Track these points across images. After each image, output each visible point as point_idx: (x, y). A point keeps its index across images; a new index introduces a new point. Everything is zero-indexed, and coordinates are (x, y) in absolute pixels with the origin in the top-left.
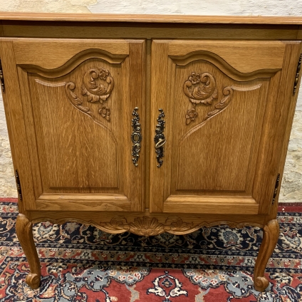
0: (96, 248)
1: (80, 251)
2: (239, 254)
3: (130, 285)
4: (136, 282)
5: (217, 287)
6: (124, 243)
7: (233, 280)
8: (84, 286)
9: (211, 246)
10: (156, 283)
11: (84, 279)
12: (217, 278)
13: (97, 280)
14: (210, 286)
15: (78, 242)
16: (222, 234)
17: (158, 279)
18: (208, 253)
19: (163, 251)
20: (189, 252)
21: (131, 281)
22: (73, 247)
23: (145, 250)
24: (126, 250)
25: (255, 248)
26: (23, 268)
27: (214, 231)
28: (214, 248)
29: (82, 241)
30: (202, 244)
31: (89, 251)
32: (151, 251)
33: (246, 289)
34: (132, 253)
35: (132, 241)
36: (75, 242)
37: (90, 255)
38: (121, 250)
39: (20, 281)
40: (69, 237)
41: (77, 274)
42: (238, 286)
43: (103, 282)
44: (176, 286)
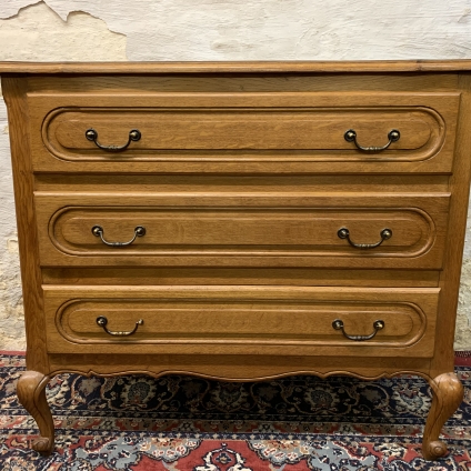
0: (124, 415)
1: (99, 419)
2: (331, 420)
3: (169, 462)
4: (178, 458)
5: (296, 462)
6: (165, 407)
7: (320, 453)
8: (101, 464)
9: (292, 410)
10: (208, 460)
11: (102, 456)
12: (297, 451)
13: (121, 456)
14: (287, 461)
15: (97, 408)
16: (309, 394)
17: (210, 454)
18: (286, 419)
19: (222, 417)
20: (259, 418)
21: (171, 456)
22: (89, 415)
23: (195, 417)
24: (168, 416)
25: (356, 412)
26: (14, 443)
27: (298, 390)
28: (297, 412)
29: (103, 406)
30: (280, 407)
31: (113, 419)
32: (204, 417)
33: (338, 464)
34: (176, 421)
35: (176, 405)
36: (93, 407)
37: (113, 425)
38: (159, 416)
39: (8, 460)
40: (84, 401)
41: (92, 449)
42: (327, 461)
43: (130, 459)
44: (236, 463)
